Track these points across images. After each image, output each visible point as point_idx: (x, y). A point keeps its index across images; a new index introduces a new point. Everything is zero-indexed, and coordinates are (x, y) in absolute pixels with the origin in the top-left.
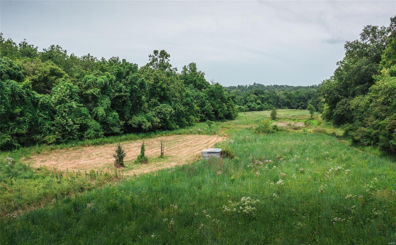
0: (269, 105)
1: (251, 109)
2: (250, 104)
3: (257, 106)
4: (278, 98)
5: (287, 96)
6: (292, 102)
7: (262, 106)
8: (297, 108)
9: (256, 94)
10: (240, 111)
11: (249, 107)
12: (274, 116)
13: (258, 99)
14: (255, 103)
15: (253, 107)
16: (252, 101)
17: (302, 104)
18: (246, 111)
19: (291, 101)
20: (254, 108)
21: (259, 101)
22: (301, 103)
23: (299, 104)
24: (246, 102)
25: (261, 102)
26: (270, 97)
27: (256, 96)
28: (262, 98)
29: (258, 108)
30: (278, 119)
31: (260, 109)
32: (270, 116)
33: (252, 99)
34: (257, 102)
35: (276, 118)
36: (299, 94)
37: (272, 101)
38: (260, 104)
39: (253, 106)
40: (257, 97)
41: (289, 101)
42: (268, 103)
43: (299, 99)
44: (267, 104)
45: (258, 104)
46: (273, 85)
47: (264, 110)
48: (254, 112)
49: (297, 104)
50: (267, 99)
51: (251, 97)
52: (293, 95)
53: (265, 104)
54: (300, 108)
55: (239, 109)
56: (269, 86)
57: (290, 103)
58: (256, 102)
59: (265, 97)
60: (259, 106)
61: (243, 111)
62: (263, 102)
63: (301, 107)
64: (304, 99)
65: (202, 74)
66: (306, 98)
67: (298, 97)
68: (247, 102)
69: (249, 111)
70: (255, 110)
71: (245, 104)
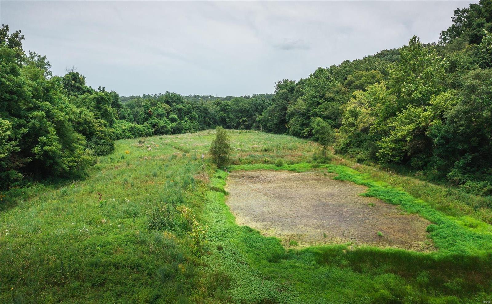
0: (191, 122)
1: (159, 131)
2: (156, 120)
3: (171, 125)
4: (205, 111)
5: (221, 107)
6: (229, 118)
7: (180, 124)
8: (237, 128)
9: (168, 103)
10: (133, 134)
11: (154, 126)
12: (223, 155)
13: (171, 111)
14: (166, 119)
15: (162, 127)
16: (160, 116)
17: (244, 121)
18: (147, 135)
19: (228, 115)
20: (166, 129)
21: (174, 116)
22: (244, 118)
23: (241, 120)
24: (148, 115)
25: (178, 117)
26: (193, 109)
27: (168, 107)
28: (180, 110)
29: (172, 128)
30: (233, 164)
31: (177, 131)
32: (210, 156)
33: (160, 111)
34: (171, 116)
35: (229, 160)
36: (240, 104)
37: (197, 116)
38: (176, 121)
39: (162, 123)
40: (169, 109)
41: (225, 116)
42: (190, 119)
43: (241, 112)
44: (189, 121)
45: (173, 120)
46: (193, 95)
47: (183, 131)
48: (165, 137)
49: (237, 120)
50: (188, 112)
51: (159, 107)
52: (230, 106)
53: (186, 121)
54: (242, 126)
55: (130, 131)
56: (188, 96)
57: (225, 119)
58: (168, 116)
59: (183, 108)
60: (174, 124)
61: (141, 135)
62: (181, 117)
63: (244, 125)
64: (248, 112)
65: (16, 35)
66: (250, 110)
67: (238, 108)
68: (150, 115)
69: (154, 135)
70: (167, 133)
71: (146, 120)
